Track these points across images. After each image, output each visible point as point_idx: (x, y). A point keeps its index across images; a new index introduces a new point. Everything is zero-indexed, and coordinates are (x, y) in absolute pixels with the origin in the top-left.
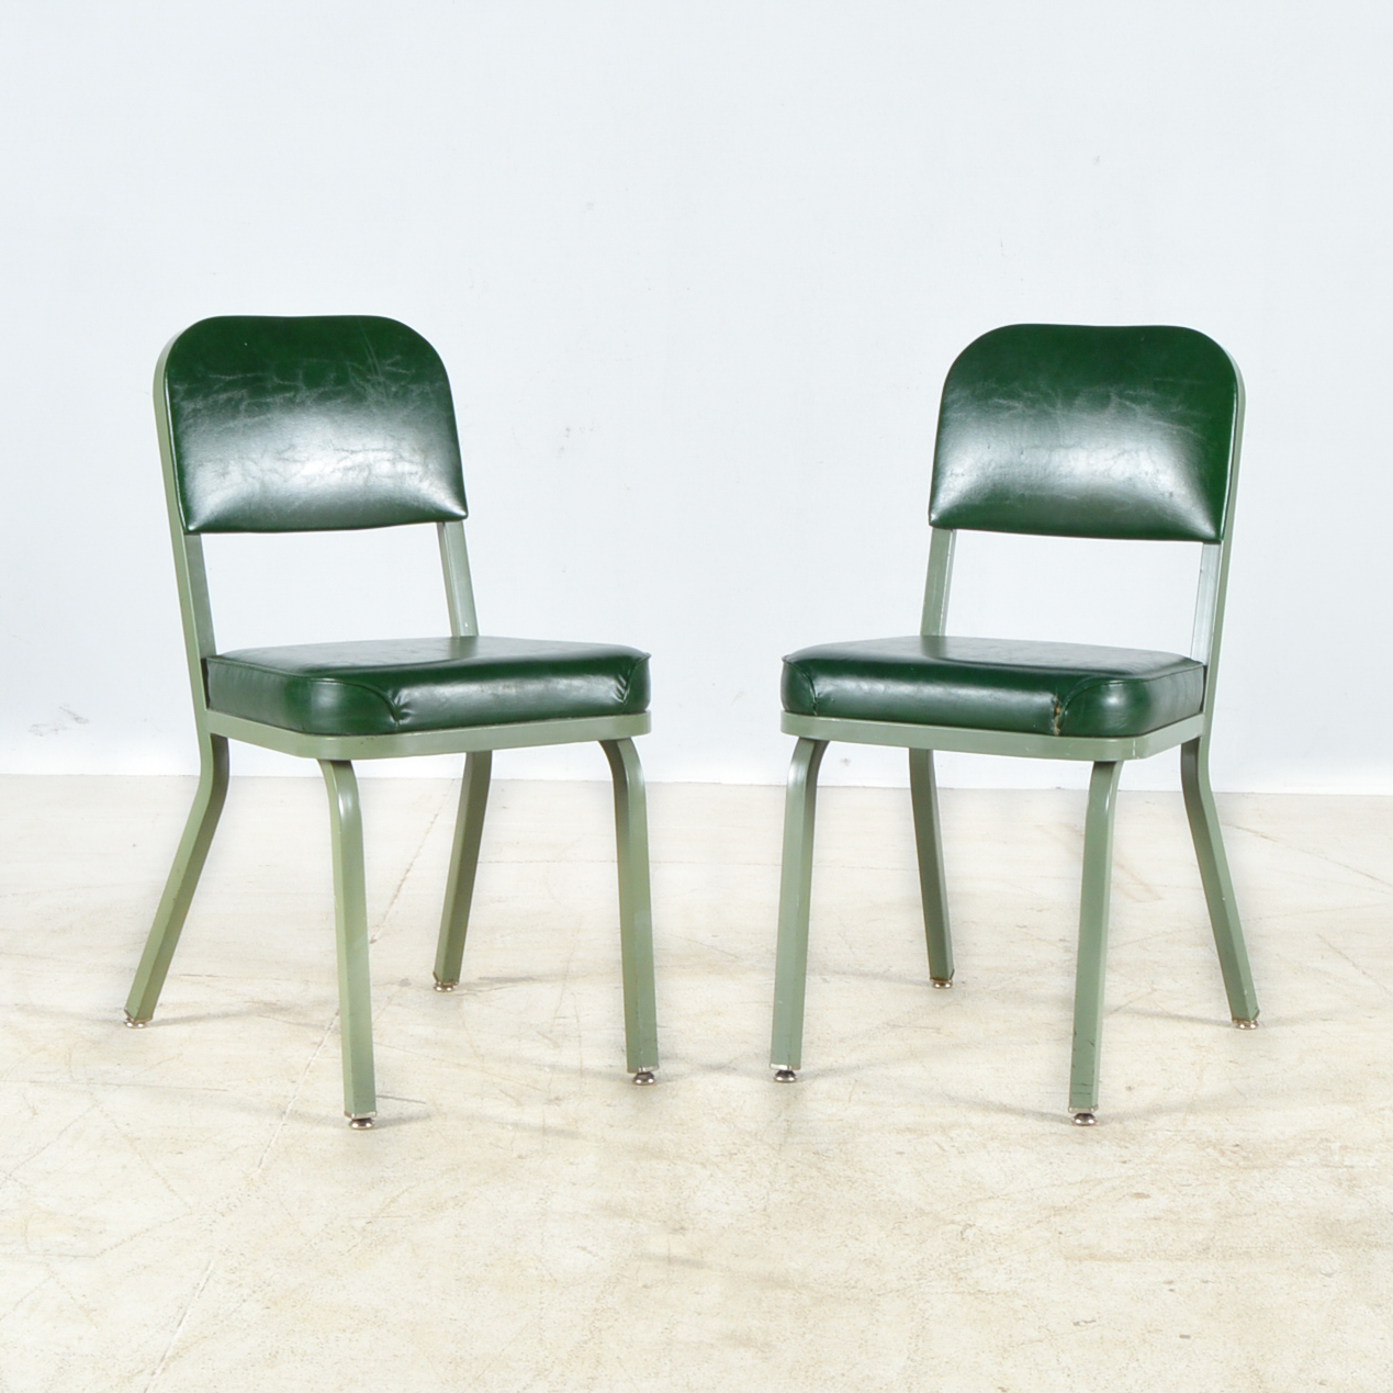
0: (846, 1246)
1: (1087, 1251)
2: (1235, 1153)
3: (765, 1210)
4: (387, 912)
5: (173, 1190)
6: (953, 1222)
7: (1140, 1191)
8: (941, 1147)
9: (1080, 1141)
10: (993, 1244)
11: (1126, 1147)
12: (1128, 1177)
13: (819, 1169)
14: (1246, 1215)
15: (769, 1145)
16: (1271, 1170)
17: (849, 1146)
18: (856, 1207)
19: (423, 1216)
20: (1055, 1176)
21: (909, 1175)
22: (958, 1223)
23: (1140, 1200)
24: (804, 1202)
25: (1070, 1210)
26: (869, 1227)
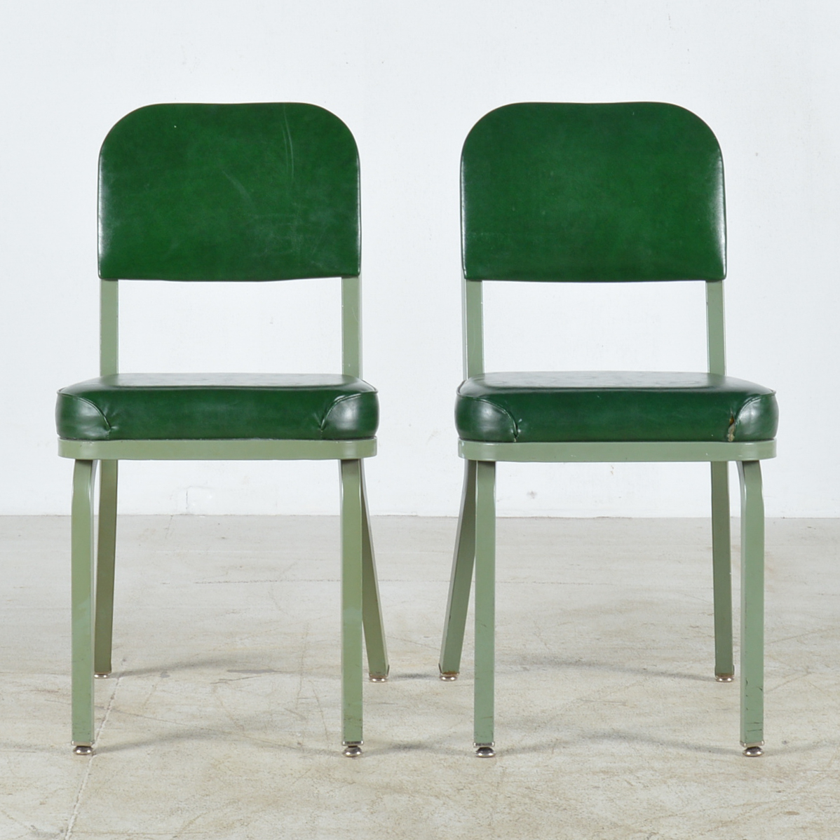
3: (490, 825)
5: (12, 818)
6: (641, 831)
7: (791, 810)
8: (629, 783)
9: (744, 778)
11: (781, 782)
12: (782, 802)
13: (531, 799)
15: (489, 783)
17: (554, 783)
18: (563, 823)
19: (217, 832)
20: (722, 801)
21: (604, 802)
22: (645, 832)
23: (791, 816)
24: (521, 820)
25: (735, 823)
26: (574, 835)
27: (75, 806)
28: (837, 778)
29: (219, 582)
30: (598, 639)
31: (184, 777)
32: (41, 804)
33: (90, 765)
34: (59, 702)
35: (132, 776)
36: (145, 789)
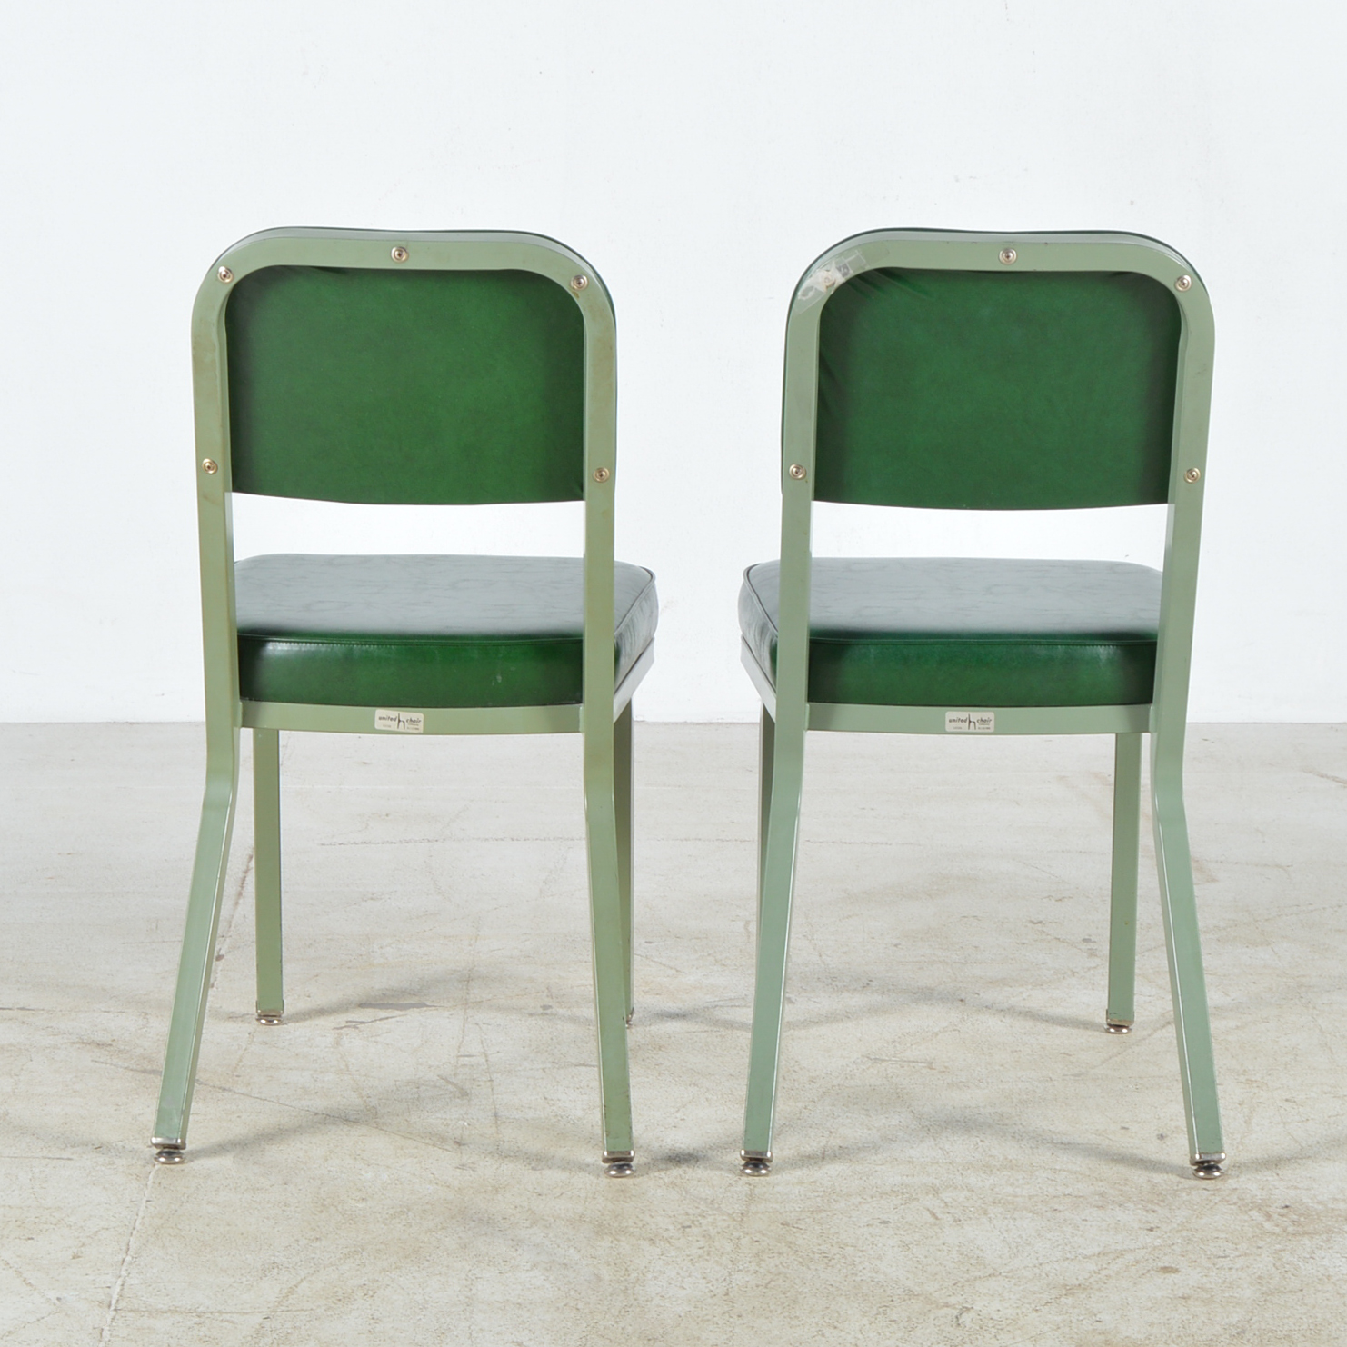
0: (823, 1335)
1: (1102, 1338)
2: (1282, 1216)
3: (727, 1294)
4: (233, 916)
5: (30, 1284)
6: (947, 1305)
7: (1167, 1265)
8: (933, 1214)
9: (1100, 1203)
10: (993, 1330)
11: (1154, 1211)
12: (1155, 1248)
13: (789, 1244)
14: (1290, 1291)
15: (729, 1214)
16: (1324, 1237)
17: (824, 1215)
18: (833, 1289)
19: (329, 1308)
20: (1068, 1248)
21: (896, 1249)
22: (953, 1307)
23: (1167, 1275)
24: (773, 1283)
25: (1084, 1289)
26: (849, 1312)
27: (123, 1260)
28: (1235, 1204)
29: (355, 843)
30: (896, 946)
31: (286, 1205)
32: (73, 1258)
33: (149, 1183)
34: (111, 1064)
35: (209, 1203)
36: (228, 1228)
